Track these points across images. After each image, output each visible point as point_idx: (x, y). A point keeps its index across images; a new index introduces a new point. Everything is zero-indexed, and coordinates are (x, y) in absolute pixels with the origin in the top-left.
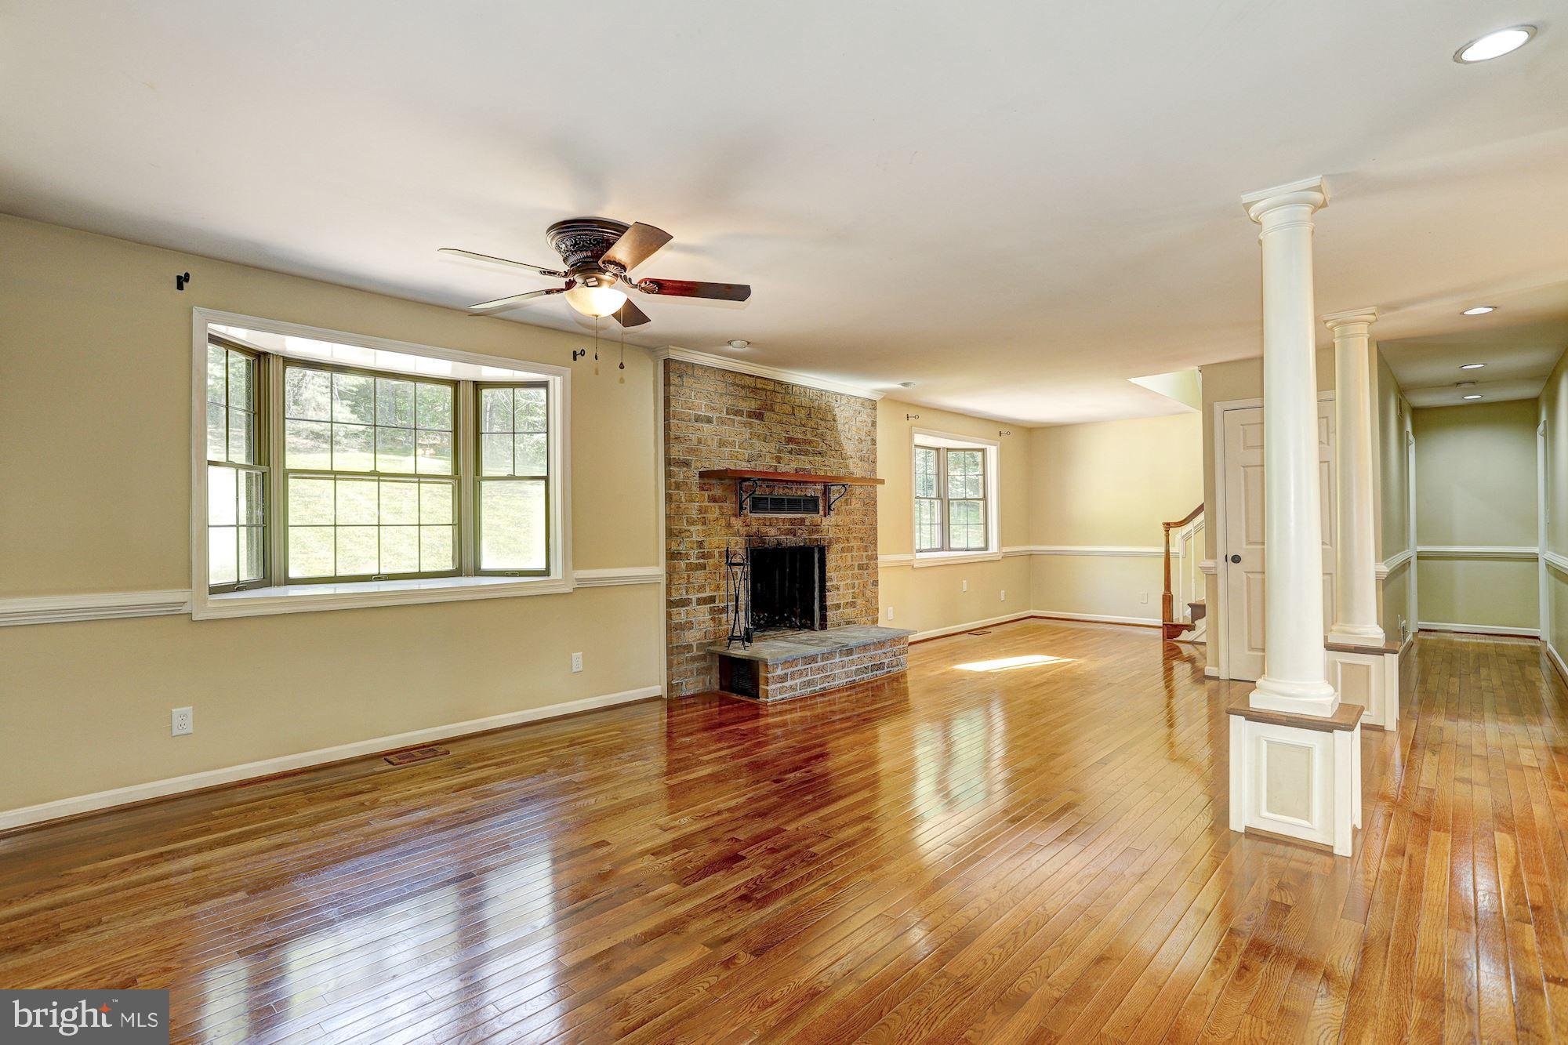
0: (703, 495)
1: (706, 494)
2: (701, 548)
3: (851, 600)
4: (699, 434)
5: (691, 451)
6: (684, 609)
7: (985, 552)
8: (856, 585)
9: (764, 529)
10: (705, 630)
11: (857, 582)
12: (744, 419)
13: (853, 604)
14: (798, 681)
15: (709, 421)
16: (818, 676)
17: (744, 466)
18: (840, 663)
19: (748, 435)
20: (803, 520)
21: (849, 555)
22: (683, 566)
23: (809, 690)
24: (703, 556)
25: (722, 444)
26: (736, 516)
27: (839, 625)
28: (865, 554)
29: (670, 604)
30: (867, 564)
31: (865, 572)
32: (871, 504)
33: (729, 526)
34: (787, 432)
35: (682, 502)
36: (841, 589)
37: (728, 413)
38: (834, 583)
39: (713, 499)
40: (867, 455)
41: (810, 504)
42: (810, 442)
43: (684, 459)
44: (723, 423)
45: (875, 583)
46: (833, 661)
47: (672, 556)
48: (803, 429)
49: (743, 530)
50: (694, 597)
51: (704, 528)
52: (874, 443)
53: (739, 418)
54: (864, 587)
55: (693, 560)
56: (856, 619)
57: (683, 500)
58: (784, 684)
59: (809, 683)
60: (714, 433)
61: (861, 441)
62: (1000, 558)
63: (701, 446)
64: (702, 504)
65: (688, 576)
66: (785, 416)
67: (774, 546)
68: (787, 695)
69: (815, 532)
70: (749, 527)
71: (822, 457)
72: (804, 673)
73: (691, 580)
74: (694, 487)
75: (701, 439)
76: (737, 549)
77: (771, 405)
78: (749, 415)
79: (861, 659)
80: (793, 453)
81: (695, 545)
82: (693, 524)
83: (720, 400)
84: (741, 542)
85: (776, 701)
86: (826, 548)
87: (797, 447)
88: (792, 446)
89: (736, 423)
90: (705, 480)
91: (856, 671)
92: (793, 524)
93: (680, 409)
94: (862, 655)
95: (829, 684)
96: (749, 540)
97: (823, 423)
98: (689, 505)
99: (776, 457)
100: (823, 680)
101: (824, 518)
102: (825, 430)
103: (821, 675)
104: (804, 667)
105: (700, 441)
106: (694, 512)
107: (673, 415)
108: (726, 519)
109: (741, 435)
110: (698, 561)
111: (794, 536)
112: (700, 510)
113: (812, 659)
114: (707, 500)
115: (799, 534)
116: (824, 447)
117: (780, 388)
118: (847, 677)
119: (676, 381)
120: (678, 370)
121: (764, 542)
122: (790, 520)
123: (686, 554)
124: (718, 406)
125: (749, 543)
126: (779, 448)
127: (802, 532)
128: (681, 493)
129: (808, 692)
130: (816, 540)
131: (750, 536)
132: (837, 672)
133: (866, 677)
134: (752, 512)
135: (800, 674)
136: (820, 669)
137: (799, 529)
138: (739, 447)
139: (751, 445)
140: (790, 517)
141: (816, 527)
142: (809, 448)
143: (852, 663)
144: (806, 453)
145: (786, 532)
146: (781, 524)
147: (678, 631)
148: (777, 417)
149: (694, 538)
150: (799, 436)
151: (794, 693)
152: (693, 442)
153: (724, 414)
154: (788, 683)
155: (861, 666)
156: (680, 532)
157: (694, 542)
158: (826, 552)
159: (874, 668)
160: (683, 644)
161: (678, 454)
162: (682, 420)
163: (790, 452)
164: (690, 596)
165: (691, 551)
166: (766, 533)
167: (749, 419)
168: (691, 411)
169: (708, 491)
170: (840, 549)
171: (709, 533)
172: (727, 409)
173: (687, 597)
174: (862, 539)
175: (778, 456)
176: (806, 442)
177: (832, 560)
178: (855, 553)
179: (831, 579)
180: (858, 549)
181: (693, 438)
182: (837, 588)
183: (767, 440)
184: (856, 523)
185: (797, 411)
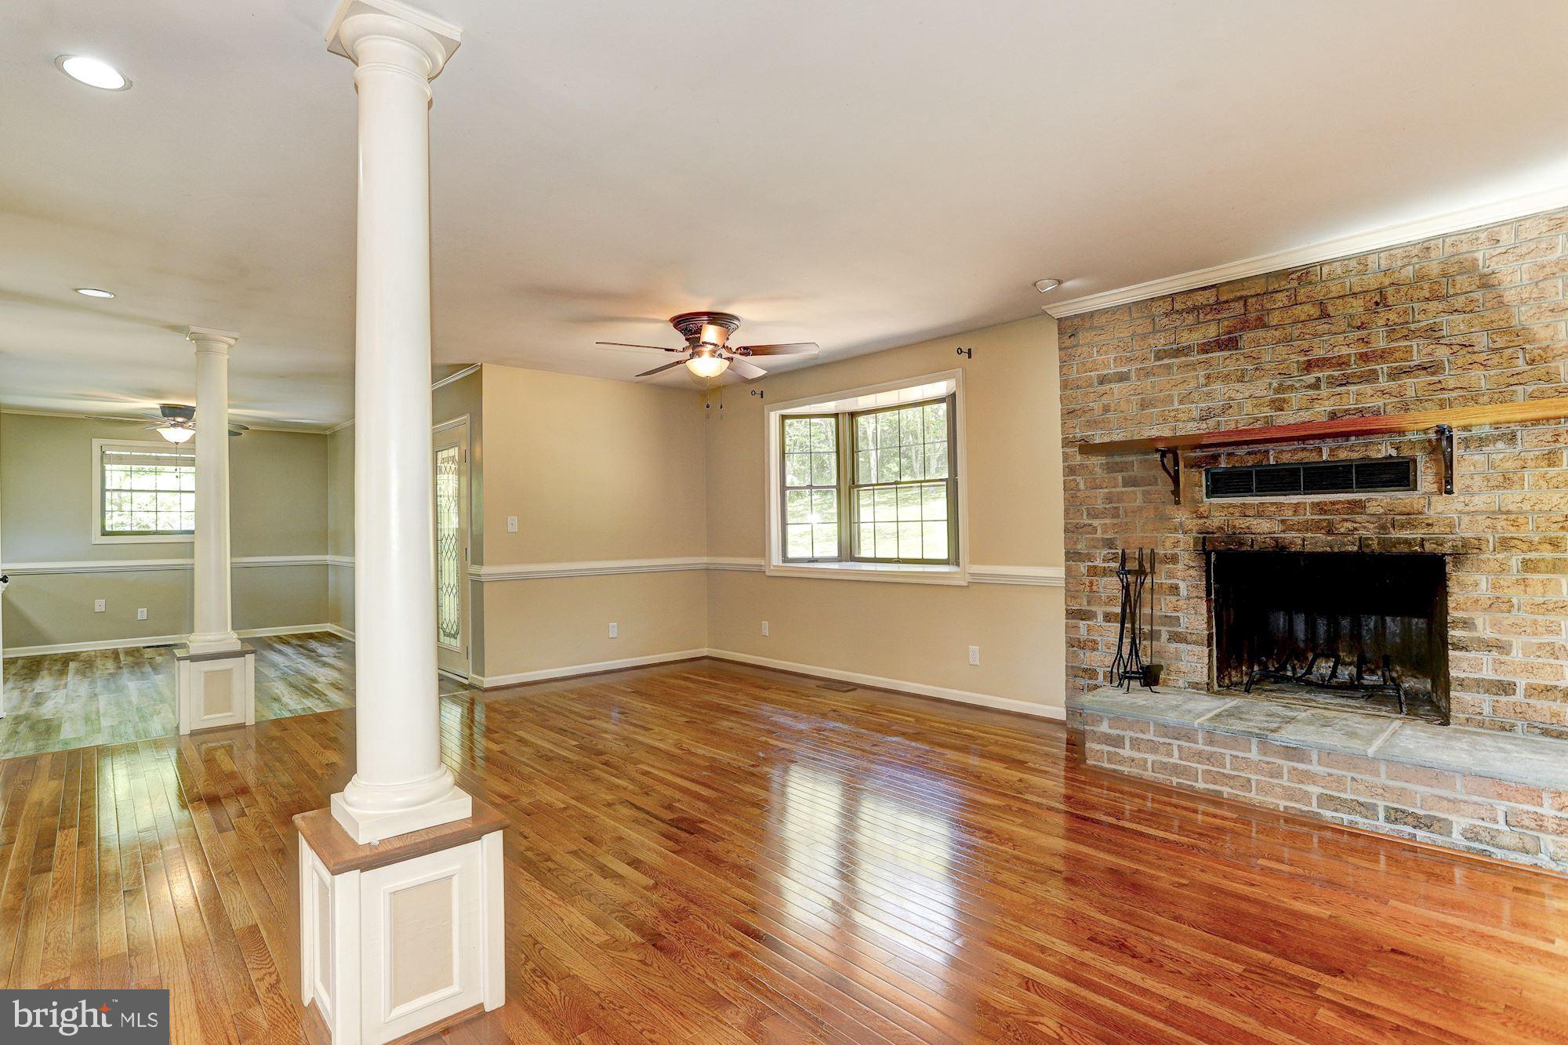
0: (1115, 478)
1: (1120, 477)
2: (1111, 548)
4: (1105, 400)
5: (1089, 424)
6: (1084, 622)
9: (1242, 523)
12: (1194, 357)
14: (1150, 758)
15: (1123, 378)
16: (1201, 767)
17: (1190, 428)
19: (1200, 380)
22: (1084, 570)
25: (1144, 405)
26: (1168, 504)
29: (1071, 614)
33: (1163, 518)
34: (1307, 351)
35: (1079, 490)
36: (1516, 654)
37: (1158, 358)
38: (1485, 633)
39: (1130, 482)
42: (1383, 356)
43: (1082, 436)
44: (1148, 374)
47: (1072, 555)
48: (1363, 333)
49: (1193, 524)
50: (1100, 610)
51: (1115, 521)
53: (1183, 359)
55: (1099, 563)
57: (1082, 486)
58: (1117, 750)
60: (1132, 392)
63: (1108, 415)
64: (1113, 490)
65: (1091, 583)
66: (1300, 325)
67: (1271, 550)
68: (1125, 769)
69: (1402, 527)
70: (1206, 520)
71: (1433, 374)
72: (1162, 749)
73: (1095, 588)
74: (1098, 470)
75: (1108, 405)
76: (1176, 550)
77: (1260, 319)
78: (1205, 348)
79: (1340, 780)
80: (1323, 386)
81: (1101, 543)
82: (1096, 517)
83: (1142, 344)
84: (1187, 541)
85: (1102, 768)
86: (1448, 559)
87: (1336, 374)
88: (1320, 375)
89: (1175, 368)
90: (1117, 459)
91: (1325, 800)
92: (1326, 512)
93: (1075, 376)
94: (1344, 773)
95: (1233, 791)
96: (1204, 538)
97: (1434, 306)
98: (1093, 493)
99: (1273, 401)
100: (1210, 776)
101: (1434, 498)
102: (1443, 319)
103: (1206, 767)
104: (1162, 740)
105: (1106, 409)
106: (1100, 501)
107: (1065, 385)
108: (1156, 509)
109: (1185, 384)
110: (1106, 565)
111: (1329, 532)
112: (1109, 499)
113: (1183, 733)
114: (1120, 484)
115: (1342, 530)
116: (1442, 353)
117: (1284, 283)
118: (1291, 798)
119: (1068, 342)
120: (1070, 329)
121: (1241, 544)
122: (1314, 505)
123: (1088, 554)
124: (1138, 354)
125: (1204, 544)
126: (1281, 385)
127: (1355, 525)
128: (1078, 479)
129: (1174, 784)
130: (1407, 542)
131: (1208, 533)
132: (1253, 777)
133: (1363, 823)
134: (1208, 496)
135: (1154, 748)
136: (1199, 756)
137: (1346, 520)
138: (1181, 402)
139: (1208, 394)
140: (1315, 501)
141: (1404, 517)
142: (1377, 367)
143: (1308, 777)
144: (1371, 377)
145: (1306, 527)
146: (1290, 513)
147: (1075, 649)
148: (1277, 333)
149: (1099, 535)
150: (1345, 351)
151: (1141, 772)
152: (1096, 412)
153: (1151, 363)
154: (1126, 752)
155: (1343, 796)
156: (1077, 527)
157: (1097, 539)
158: (1449, 568)
159: (1395, 816)
160: (1083, 666)
161: (1078, 430)
162: (1078, 387)
163: (1316, 386)
164: (1093, 608)
165: (1093, 551)
166: (1248, 528)
167: (1204, 356)
168: (1092, 374)
169: (1121, 471)
170: (1515, 563)
171: (1126, 528)
172: (1158, 352)
173: (1089, 608)
175: (1279, 399)
176: (1367, 357)
177: (1476, 584)
179: (1468, 625)
181: (1095, 408)
182: (1498, 647)
183: (1247, 379)
185: (1337, 307)
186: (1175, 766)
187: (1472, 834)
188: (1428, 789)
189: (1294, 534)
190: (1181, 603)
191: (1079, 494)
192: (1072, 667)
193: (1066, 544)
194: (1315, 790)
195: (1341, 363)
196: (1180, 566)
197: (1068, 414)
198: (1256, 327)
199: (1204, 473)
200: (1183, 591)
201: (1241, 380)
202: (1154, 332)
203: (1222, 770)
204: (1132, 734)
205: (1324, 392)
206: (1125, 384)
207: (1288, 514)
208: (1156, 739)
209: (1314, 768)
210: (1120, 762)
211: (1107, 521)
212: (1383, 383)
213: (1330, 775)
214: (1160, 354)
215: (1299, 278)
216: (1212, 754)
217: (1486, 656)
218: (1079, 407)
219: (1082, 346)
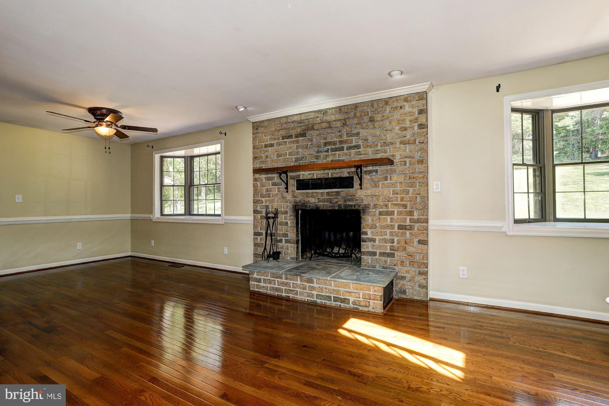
0: (269, 183)
1: (271, 182)
2: (267, 209)
3: (388, 251)
4: (267, 154)
5: (262, 162)
8: (395, 241)
9: (307, 199)
11: (396, 239)
12: (293, 139)
13: (391, 255)
14: (269, 286)
15: (272, 145)
16: (284, 288)
18: (301, 285)
19: (295, 147)
20: (338, 193)
21: (389, 218)
22: (259, 217)
23: (276, 293)
25: (278, 156)
26: (283, 192)
27: (374, 267)
28: (408, 218)
29: (255, 234)
30: (411, 226)
31: (408, 232)
33: (283, 197)
34: (325, 139)
35: (258, 187)
36: (377, 242)
37: (283, 139)
38: (370, 236)
39: (274, 184)
41: (347, 183)
42: (345, 142)
43: (259, 167)
44: (280, 145)
45: (424, 242)
46: (295, 282)
47: (255, 212)
48: (340, 134)
49: (292, 200)
50: (264, 232)
51: (269, 199)
52: (423, 126)
53: (290, 140)
54: (406, 243)
55: (264, 214)
56: (395, 267)
57: (259, 186)
58: (259, 284)
59: (277, 290)
60: (275, 151)
63: (268, 159)
64: (269, 187)
65: (261, 222)
66: (323, 130)
67: (315, 209)
68: (261, 291)
69: (350, 201)
70: (296, 198)
71: (358, 149)
72: (273, 282)
73: (262, 224)
74: (264, 179)
75: (268, 155)
76: (287, 209)
77: (313, 127)
78: (297, 136)
79: (322, 289)
80: (330, 151)
82: (263, 197)
83: (278, 133)
84: (290, 205)
85: (255, 291)
86: (361, 211)
87: (333, 147)
88: (329, 147)
89: (288, 143)
90: (270, 175)
91: (318, 296)
92: (330, 196)
93: (257, 144)
94: (322, 286)
95: (293, 296)
96: (295, 205)
97: (358, 126)
98: (262, 188)
99: (315, 156)
100: (286, 291)
101: (358, 191)
102: (361, 131)
104: (272, 279)
105: (267, 157)
106: (264, 191)
107: (254, 148)
108: (282, 194)
109: (291, 149)
111: (331, 203)
112: (267, 190)
113: (279, 276)
114: (271, 185)
115: (334, 202)
116: (360, 143)
117: (319, 114)
118: (308, 296)
119: (255, 132)
120: (256, 126)
121: (306, 206)
122: (327, 193)
123: (261, 211)
124: (277, 137)
125: (295, 207)
126: (318, 150)
127: (338, 200)
128: (258, 182)
129: (276, 295)
130: (351, 206)
131: (297, 203)
132: (299, 290)
133: (328, 303)
134: (297, 189)
135: (270, 282)
136: (283, 284)
137: (335, 198)
138: (289, 155)
139: (298, 152)
140: (327, 191)
141: (350, 197)
142: (344, 146)
143: (313, 288)
144: (342, 149)
145: (324, 201)
146: (320, 196)
147: (256, 247)
148: (317, 132)
149: (264, 204)
150: (336, 139)
151: (266, 291)
152: (264, 158)
153: (281, 140)
154: (262, 284)
155: (323, 294)
156: (258, 201)
157: (264, 206)
158: (361, 214)
159: (336, 299)
160: (259, 253)
161: (258, 164)
162: (258, 148)
163: (327, 151)
165: (262, 210)
166: (308, 201)
167: (296, 139)
168: (263, 143)
169: (271, 180)
170: (377, 212)
171: (272, 201)
172: (283, 137)
173: (261, 231)
174: (405, 206)
175: (317, 155)
176: (341, 142)
177: (367, 220)
178: (396, 216)
179: (366, 233)
180: (400, 213)
181: (263, 156)
182: (374, 240)
183: (308, 148)
184: (397, 194)
185: (334, 124)
186: (276, 288)
187: (354, 303)
188: (344, 289)
189: (321, 203)
190: (289, 229)
192: (256, 254)
193: (254, 207)
194: (315, 293)
195: (334, 143)
196: (288, 215)
197: (255, 158)
198: (311, 130)
199: (296, 181)
200: (289, 225)
201: (307, 148)
202: (282, 129)
203: (290, 289)
204: (263, 277)
205: (330, 153)
206: (272, 148)
207: (319, 196)
208: (271, 279)
209: (315, 285)
210: (260, 288)
211: (267, 199)
212: (345, 151)
213: (319, 287)
214: (284, 137)
215: (324, 113)
216: (287, 283)
217: (370, 244)
218: (258, 156)
219: (260, 133)
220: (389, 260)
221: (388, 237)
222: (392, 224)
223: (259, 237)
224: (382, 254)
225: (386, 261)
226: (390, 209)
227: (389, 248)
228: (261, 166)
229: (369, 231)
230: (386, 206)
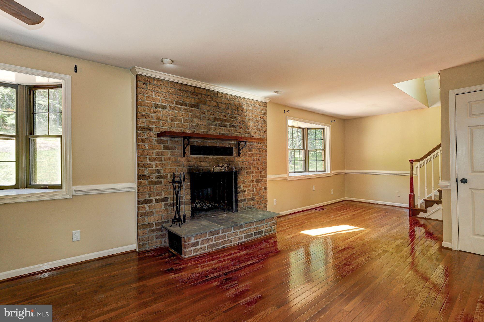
0: (160, 146)
1: (162, 145)
2: (158, 173)
3: (252, 197)
4: (157, 114)
5: (152, 123)
6: (147, 205)
7: (324, 173)
8: (255, 190)
9: (199, 164)
10: (161, 215)
11: (255, 188)
12: (187, 107)
13: (253, 199)
14: (206, 245)
15: (164, 107)
16: (220, 241)
17: (187, 131)
18: (234, 233)
19: (189, 116)
20: (223, 159)
21: (251, 175)
22: (147, 183)
23: (213, 249)
24: (160, 177)
25: (172, 120)
26: (181, 156)
27: (245, 209)
28: (260, 175)
29: (140, 202)
30: (261, 180)
31: (260, 184)
32: (263, 152)
33: (177, 161)
34: (214, 115)
35: (146, 149)
36: (246, 192)
37: (177, 104)
38: (242, 189)
39: (166, 148)
40: (261, 128)
41: (228, 151)
42: (228, 121)
43: (147, 127)
44: (173, 109)
45: (266, 189)
46: (229, 233)
47: (140, 177)
48: (225, 114)
49: (186, 164)
50: (154, 199)
51: (161, 162)
52: (265, 122)
53: (184, 107)
54: (259, 190)
55: (154, 179)
56: (255, 206)
57: (147, 148)
58: (196, 247)
59: (214, 245)
60: (168, 114)
61: (258, 121)
62: (331, 175)
63: (158, 121)
64: (160, 150)
65: (150, 188)
66: (213, 107)
67: (207, 172)
69: (231, 165)
70: (190, 162)
71: (235, 128)
72: (210, 240)
73: (152, 190)
74: (154, 142)
75: (159, 117)
76: (182, 173)
77: (205, 102)
78: (191, 106)
79: (248, 230)
80: (218, 126)
81: (155, 171)
82: (153, 161)
83: (172, 97)
84: (185, 169)
85: (191, 257)
86: (237, 172)
87: (220, 123)
88: (217, 122)
89: (182, 110)
91: (245, 237)
92: (218, 161)
93: (145, 101)
94: (248, 228)
95: (228, 245)
96: (190, 169)
97: (236, 112)
98: (151, 151)
99: (207, 127)
100: (223, 243)
101: (236, 158)
102: (237, 115)
103: (222, 240)
104: (210, 237)
105: (158, 118)
106: (154, 154)
107: (140, 103)
108: (175, 158)
109: (185, 116)
110: (157, 180)
111: (218, 166)
112: (158, 154)
113: (216, 233)
114: (163, 148)
115: (221, 166)
116: (237, 124)
117: (210, 93)
118: (239, 240)
119: (141, 86)
120: (143, 81)
121: (199, 170)
122: (216, 158)
123: (149, 176)
124: (170, 100)
125: (190, 170)
126: (209, 123)
128: (145, 144)
129: (213, 250)
130: (232, 168)
131: (191, 167)
132: (232, 238)
133: (251, 239)
134: (191, 154)
135: (208, 241)
136: (221, 238)
137: (221, 163)
138: (184, 122)
139: (192, 121)
140: (216, 157)
141: (231, 162)
142: (227, 124)
144: (226, 126)
145: (214, 165)
146: (211, 160)
147: (143, 217)
148: (208, 107)
149: (154, 168)
150: (222, 118)
151: (203, 251)
152: (154, 118)
153: (174, 105)
154: (199, 247)
155: (248, 234)
156: (143, 165)
157: (154, 170)
158: (238, 174)
159: (256, 234)
160: (147, 223)
161: (145, 124)
162: (146, 106)
163: (216, 125)
164: (151, 198)
165: (152, 175)
166: (201, 165)
167: (190, 108)
168: (153, 102)
169: (163, 143)
170: (246, 173)
171: (164, 165)
172: (176, 102)
173: (149, 198)
174: (258, 168)
175: (209, 127)
176: (226, 120)
177: (241, 178)
178: (254, 175)
179: (240, 187)
180: (256, 172)
181: (154, 116)
182: (244, 191)
183: (202, 119)
184: (255, 160)
185: (220, 105)
186: (214, 244)
187: (265, 232)
191: (145, 151)
192: (143, 225)
193: (137, 172)
194: (243, 235)
195: (221, 120)
197: (139, 116)
198: (204, 104)
199: (190, 147)
201: (200, 119)
202: (176, 94)
203: (225, 240)
204: (201, 239)
206: (165, 110)
208: (208, 238)
209: (244, 229)
210: (197, 252)
211: (157, 162)
212: (228, 128)
213: (246, 230)
215: (213, 94)
216: (223, 236)
217: (243, 194)
218: (146, 114)
219: (149, 90)
220: (252, 202)
221: (251, 188)
222: (253, 179)
223: (147, 206)
224: (249, 199)
225: (250, 204)
226: (252, 170)
227: (252, 195)
228: (150, 126)
229: (242, 185)
230: (250, 168)
